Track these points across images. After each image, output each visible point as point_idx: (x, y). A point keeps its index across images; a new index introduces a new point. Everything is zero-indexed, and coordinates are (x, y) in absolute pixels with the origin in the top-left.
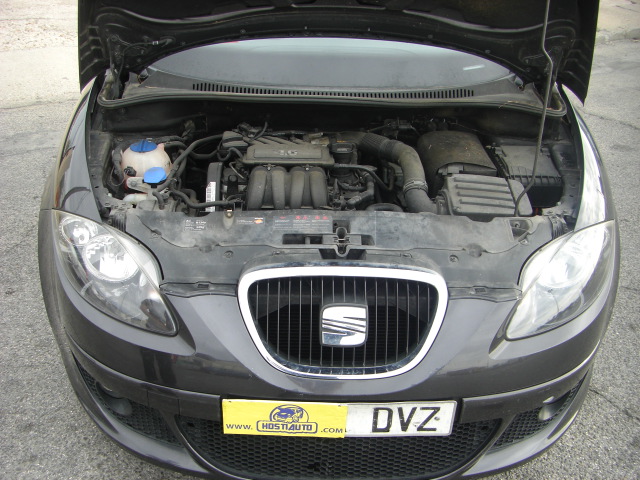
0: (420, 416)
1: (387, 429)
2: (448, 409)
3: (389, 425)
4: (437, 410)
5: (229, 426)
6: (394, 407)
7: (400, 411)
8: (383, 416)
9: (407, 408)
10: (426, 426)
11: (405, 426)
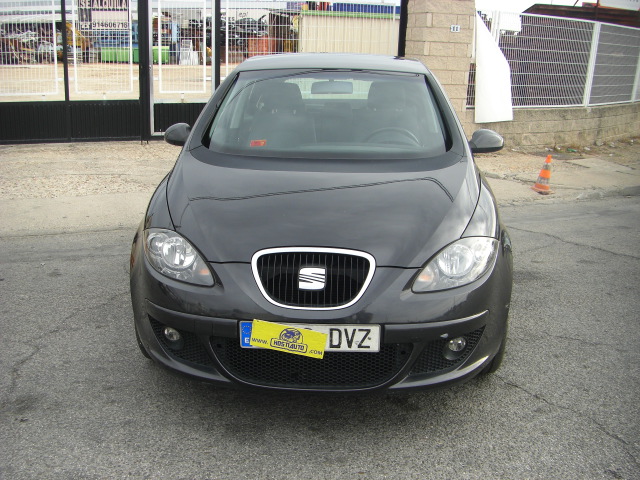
0: (359, 336)
1: (338, 346)
2: (375, 331)
3: (340, 343)
4: (368, 331)
5: (254, 340)
6: (342, 328)
7: (346, 330)
8: (336, 334)
9: (350, 329)
10: (363, 344)
11: (350, 344)
